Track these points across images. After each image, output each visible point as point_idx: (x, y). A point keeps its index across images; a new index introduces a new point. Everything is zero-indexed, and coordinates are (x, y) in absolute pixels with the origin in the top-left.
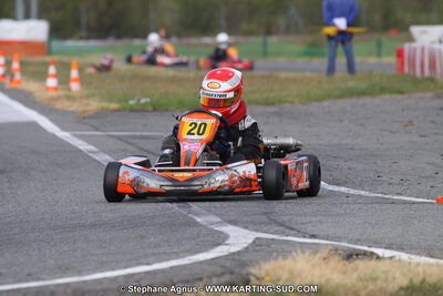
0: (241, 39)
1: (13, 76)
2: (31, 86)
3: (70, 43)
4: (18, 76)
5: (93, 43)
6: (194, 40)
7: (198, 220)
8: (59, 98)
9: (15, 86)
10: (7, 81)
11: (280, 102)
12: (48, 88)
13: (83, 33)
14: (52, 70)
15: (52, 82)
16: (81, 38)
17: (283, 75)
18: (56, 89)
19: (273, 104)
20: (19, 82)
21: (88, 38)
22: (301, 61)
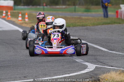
0: (68, 7)
1: (8, 16)
2: (14, 19)
3: (19, 7)
4: (10, 16)
5: (26, 7)
6: (54, 7)
7: (77, 61)
8: (23, 23)
9: (9, 19)
10: (6, 18)
11: (86, 25)
12: (19, 20)
13: (22, 4)
14: (20, 15)
15: (20, 19)
16: (22, 6)
17: (83, 17)
18: (21, 20)
19: (84, 26)
20: (10, 18)
21: (24, 5)
22: (85, 13)
